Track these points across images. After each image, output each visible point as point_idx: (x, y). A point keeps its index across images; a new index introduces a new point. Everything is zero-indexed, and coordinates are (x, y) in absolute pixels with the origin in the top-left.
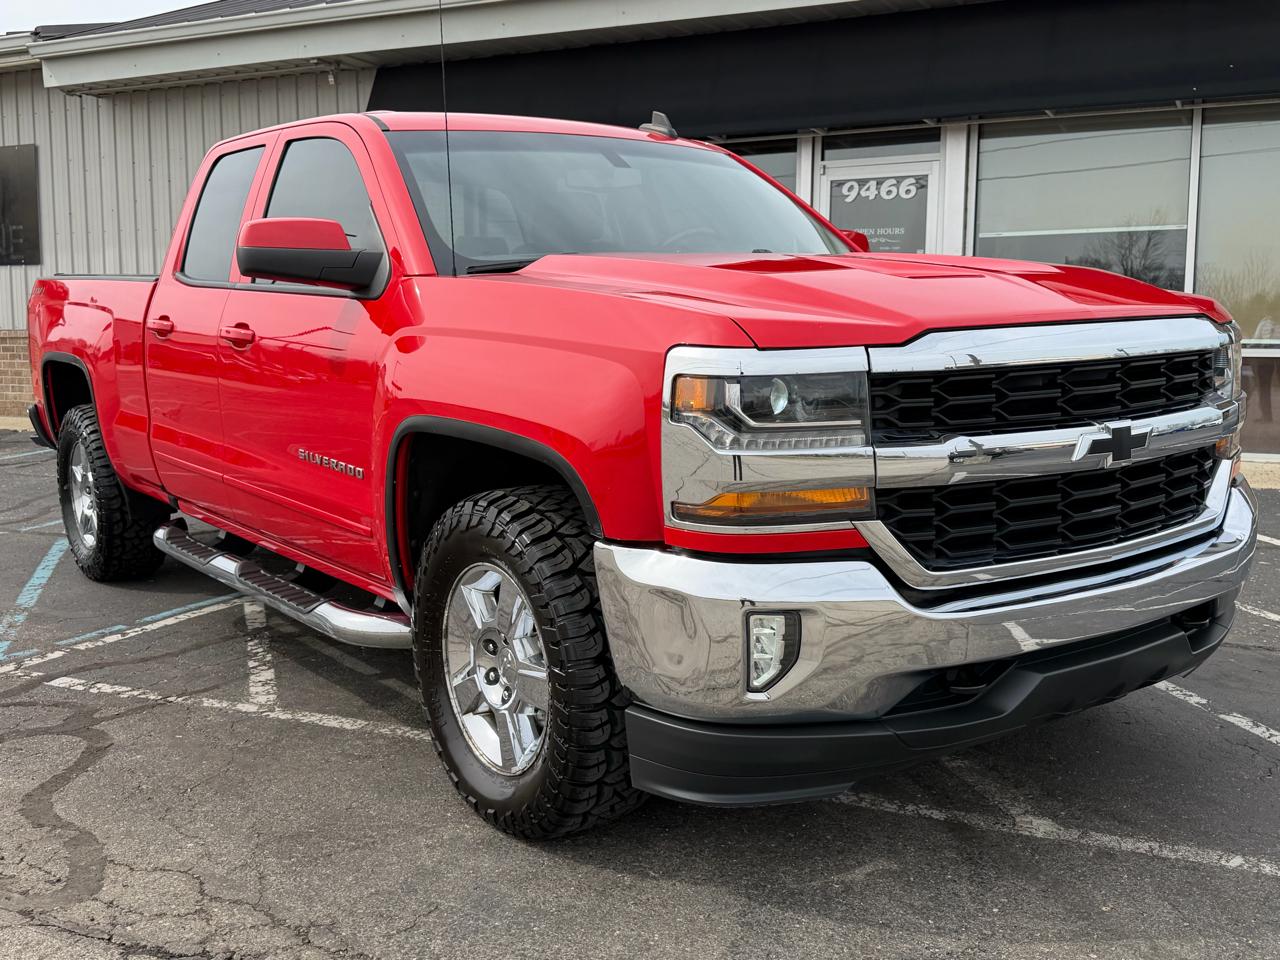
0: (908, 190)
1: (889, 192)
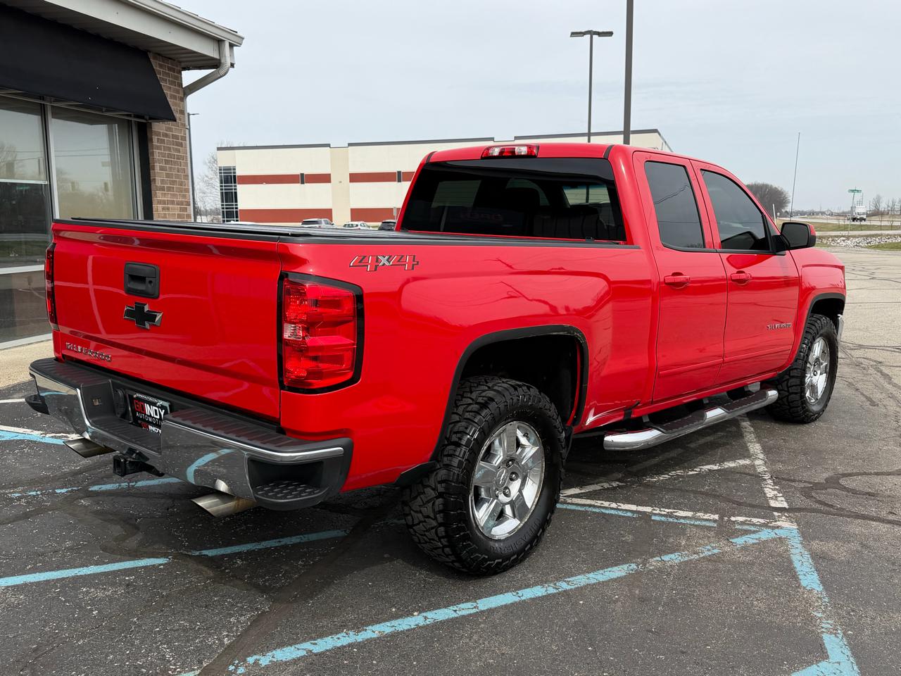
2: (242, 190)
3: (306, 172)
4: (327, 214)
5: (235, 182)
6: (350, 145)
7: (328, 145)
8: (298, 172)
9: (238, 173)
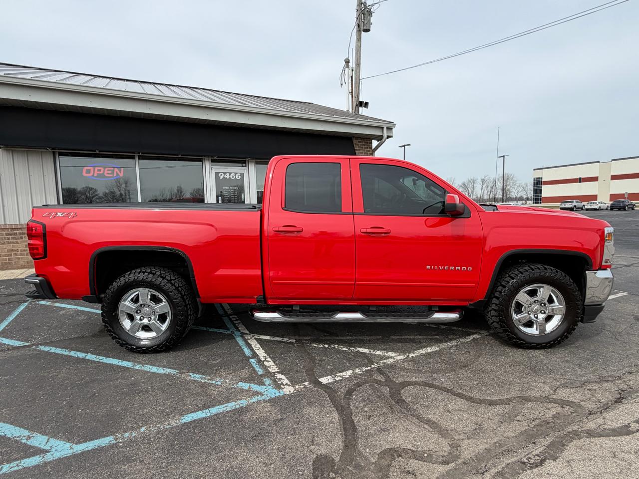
0: (238, 177)
1: (233, 177)
2: (544, 188)
3: (582, 177)
4: (594, 197)
5: (541, 184)
6: (613, 160)
7: (599, 162)
8: (578, 177)
9: (543, 180)
